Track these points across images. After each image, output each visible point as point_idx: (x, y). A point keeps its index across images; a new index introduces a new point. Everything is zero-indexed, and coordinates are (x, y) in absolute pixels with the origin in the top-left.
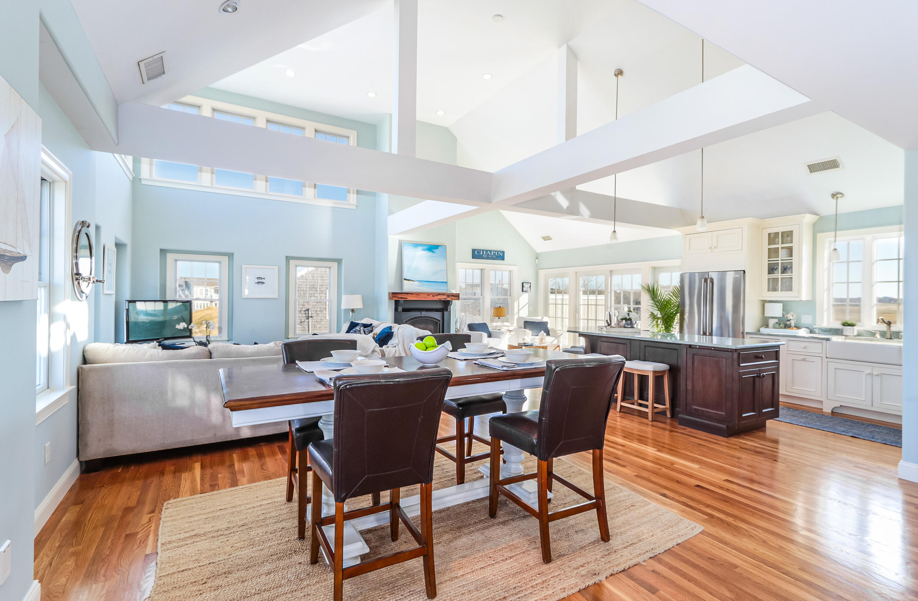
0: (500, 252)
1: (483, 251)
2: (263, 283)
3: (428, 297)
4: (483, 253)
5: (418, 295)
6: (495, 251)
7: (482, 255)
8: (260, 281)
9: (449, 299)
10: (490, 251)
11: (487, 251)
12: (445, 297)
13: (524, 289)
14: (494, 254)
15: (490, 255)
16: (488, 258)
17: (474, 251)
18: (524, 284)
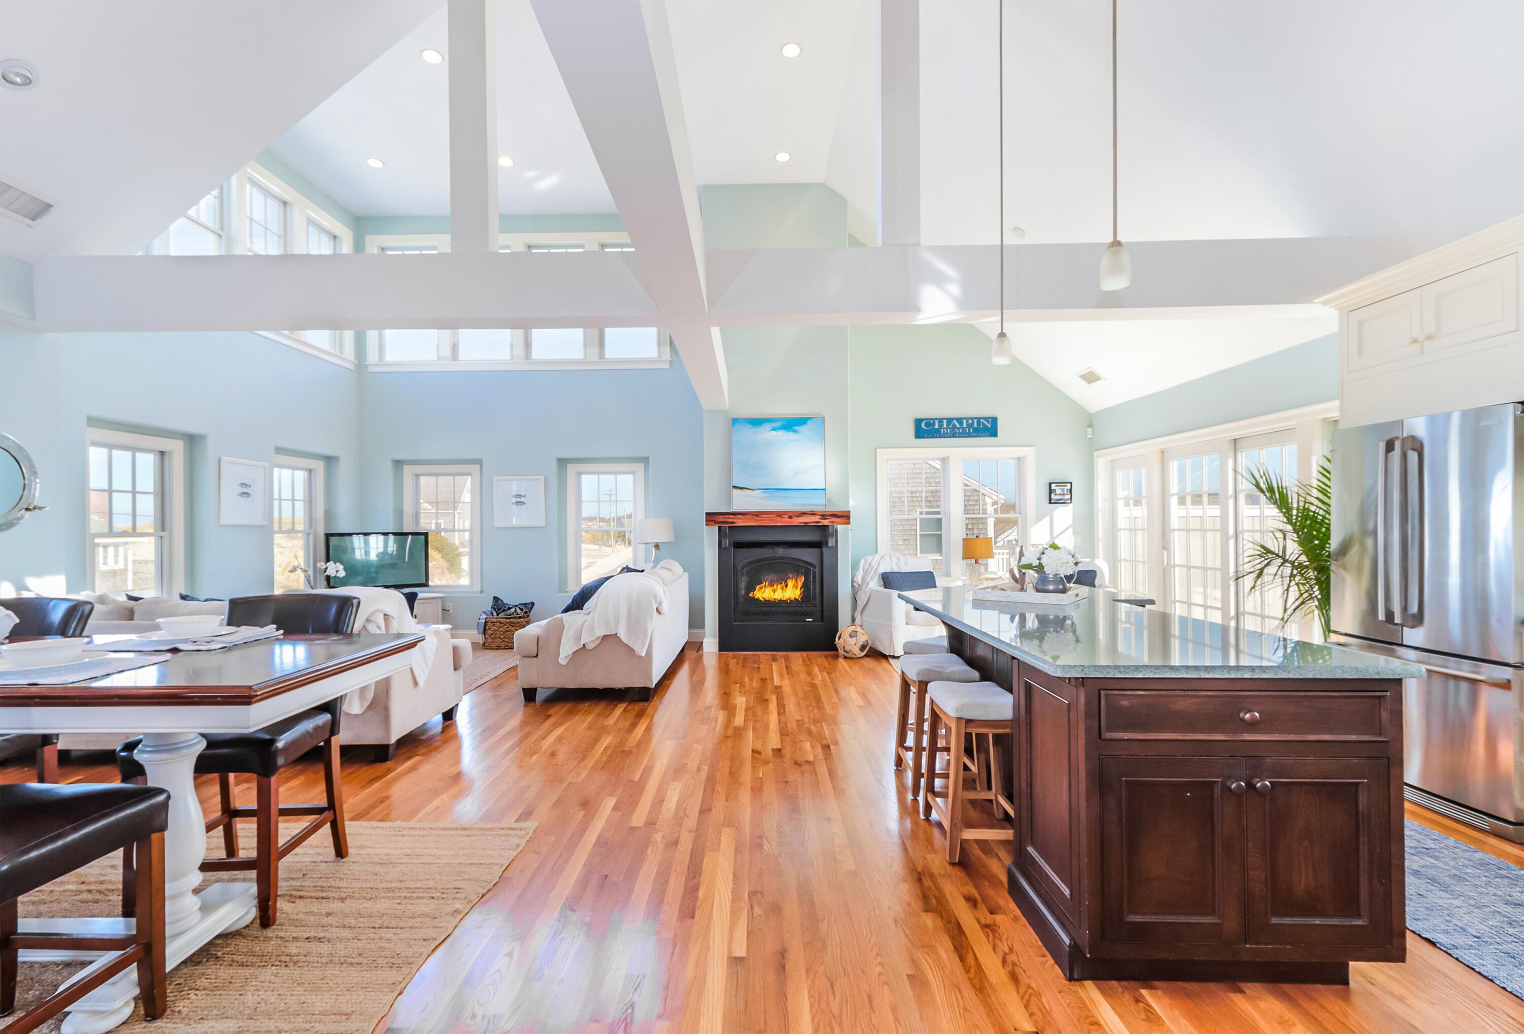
0: (986, 419)
1: (941, 420)
2: (524, 503)
3: (779, 519)
4: (941, 426)
5: (757, 516)
6: (972, 419)
7: (938, 431)
8: (519, 500)
9: (826, 522)
10: (960, 420)
11: (950, 420)
12: (817, 518)
13: (1053, 496)
14: (970, 426)
15: (958, 429)
16: (954, 436)
17: (918, 422)
18: (1053, 486)
